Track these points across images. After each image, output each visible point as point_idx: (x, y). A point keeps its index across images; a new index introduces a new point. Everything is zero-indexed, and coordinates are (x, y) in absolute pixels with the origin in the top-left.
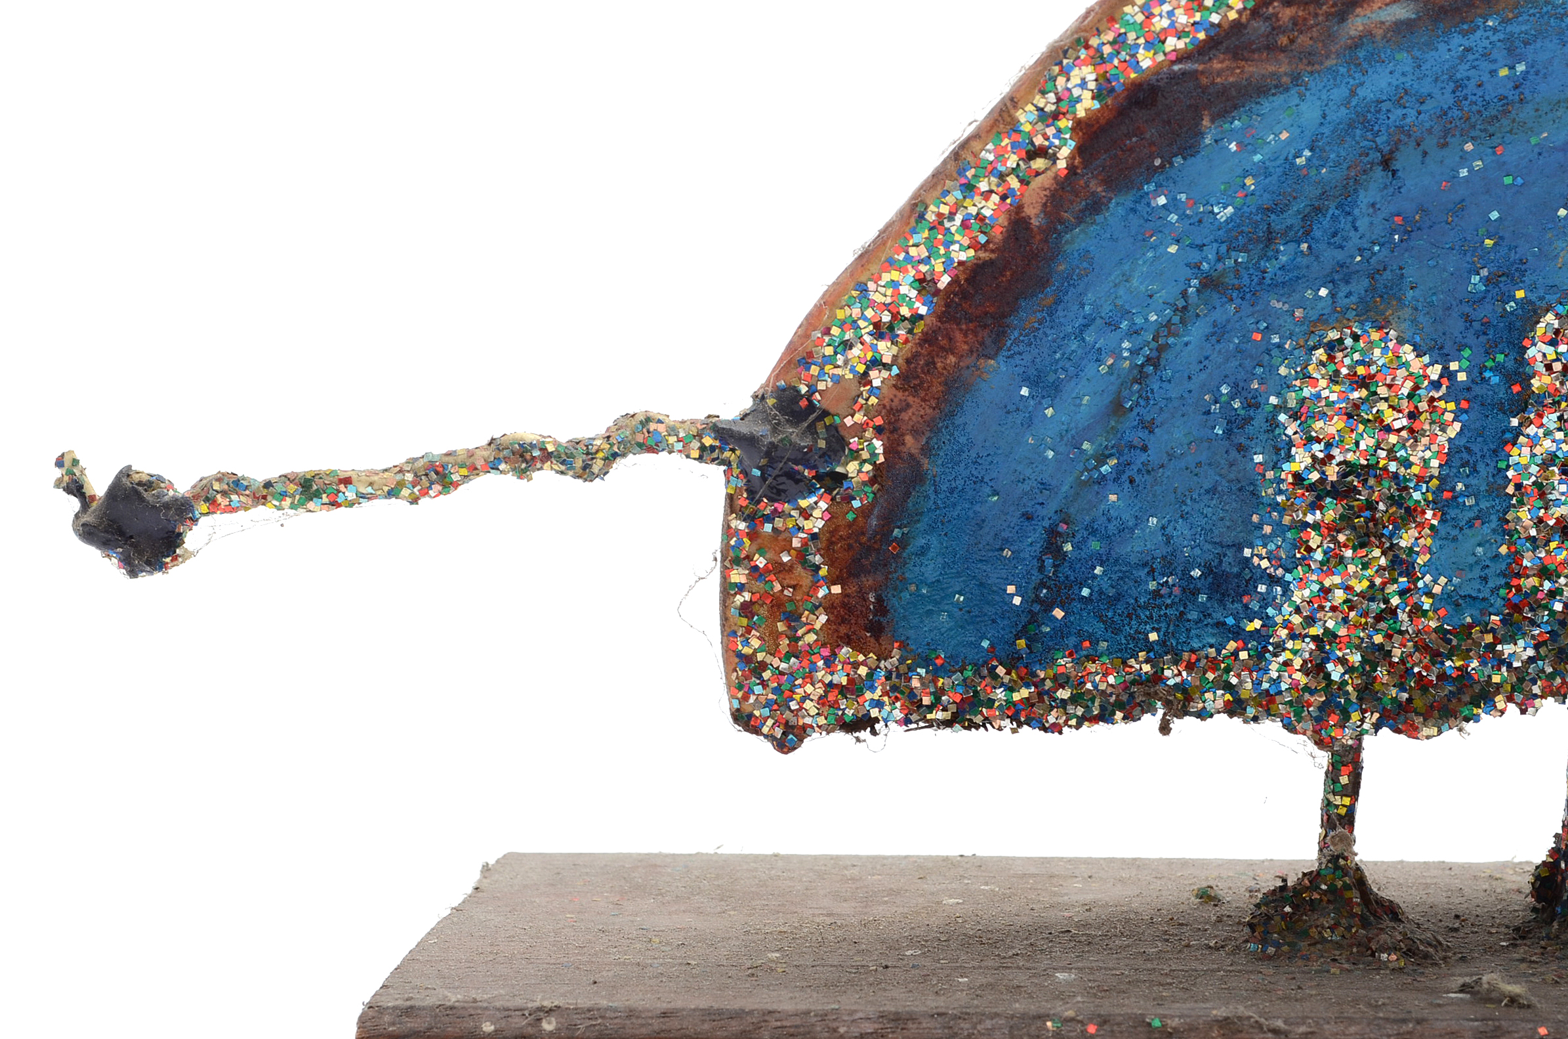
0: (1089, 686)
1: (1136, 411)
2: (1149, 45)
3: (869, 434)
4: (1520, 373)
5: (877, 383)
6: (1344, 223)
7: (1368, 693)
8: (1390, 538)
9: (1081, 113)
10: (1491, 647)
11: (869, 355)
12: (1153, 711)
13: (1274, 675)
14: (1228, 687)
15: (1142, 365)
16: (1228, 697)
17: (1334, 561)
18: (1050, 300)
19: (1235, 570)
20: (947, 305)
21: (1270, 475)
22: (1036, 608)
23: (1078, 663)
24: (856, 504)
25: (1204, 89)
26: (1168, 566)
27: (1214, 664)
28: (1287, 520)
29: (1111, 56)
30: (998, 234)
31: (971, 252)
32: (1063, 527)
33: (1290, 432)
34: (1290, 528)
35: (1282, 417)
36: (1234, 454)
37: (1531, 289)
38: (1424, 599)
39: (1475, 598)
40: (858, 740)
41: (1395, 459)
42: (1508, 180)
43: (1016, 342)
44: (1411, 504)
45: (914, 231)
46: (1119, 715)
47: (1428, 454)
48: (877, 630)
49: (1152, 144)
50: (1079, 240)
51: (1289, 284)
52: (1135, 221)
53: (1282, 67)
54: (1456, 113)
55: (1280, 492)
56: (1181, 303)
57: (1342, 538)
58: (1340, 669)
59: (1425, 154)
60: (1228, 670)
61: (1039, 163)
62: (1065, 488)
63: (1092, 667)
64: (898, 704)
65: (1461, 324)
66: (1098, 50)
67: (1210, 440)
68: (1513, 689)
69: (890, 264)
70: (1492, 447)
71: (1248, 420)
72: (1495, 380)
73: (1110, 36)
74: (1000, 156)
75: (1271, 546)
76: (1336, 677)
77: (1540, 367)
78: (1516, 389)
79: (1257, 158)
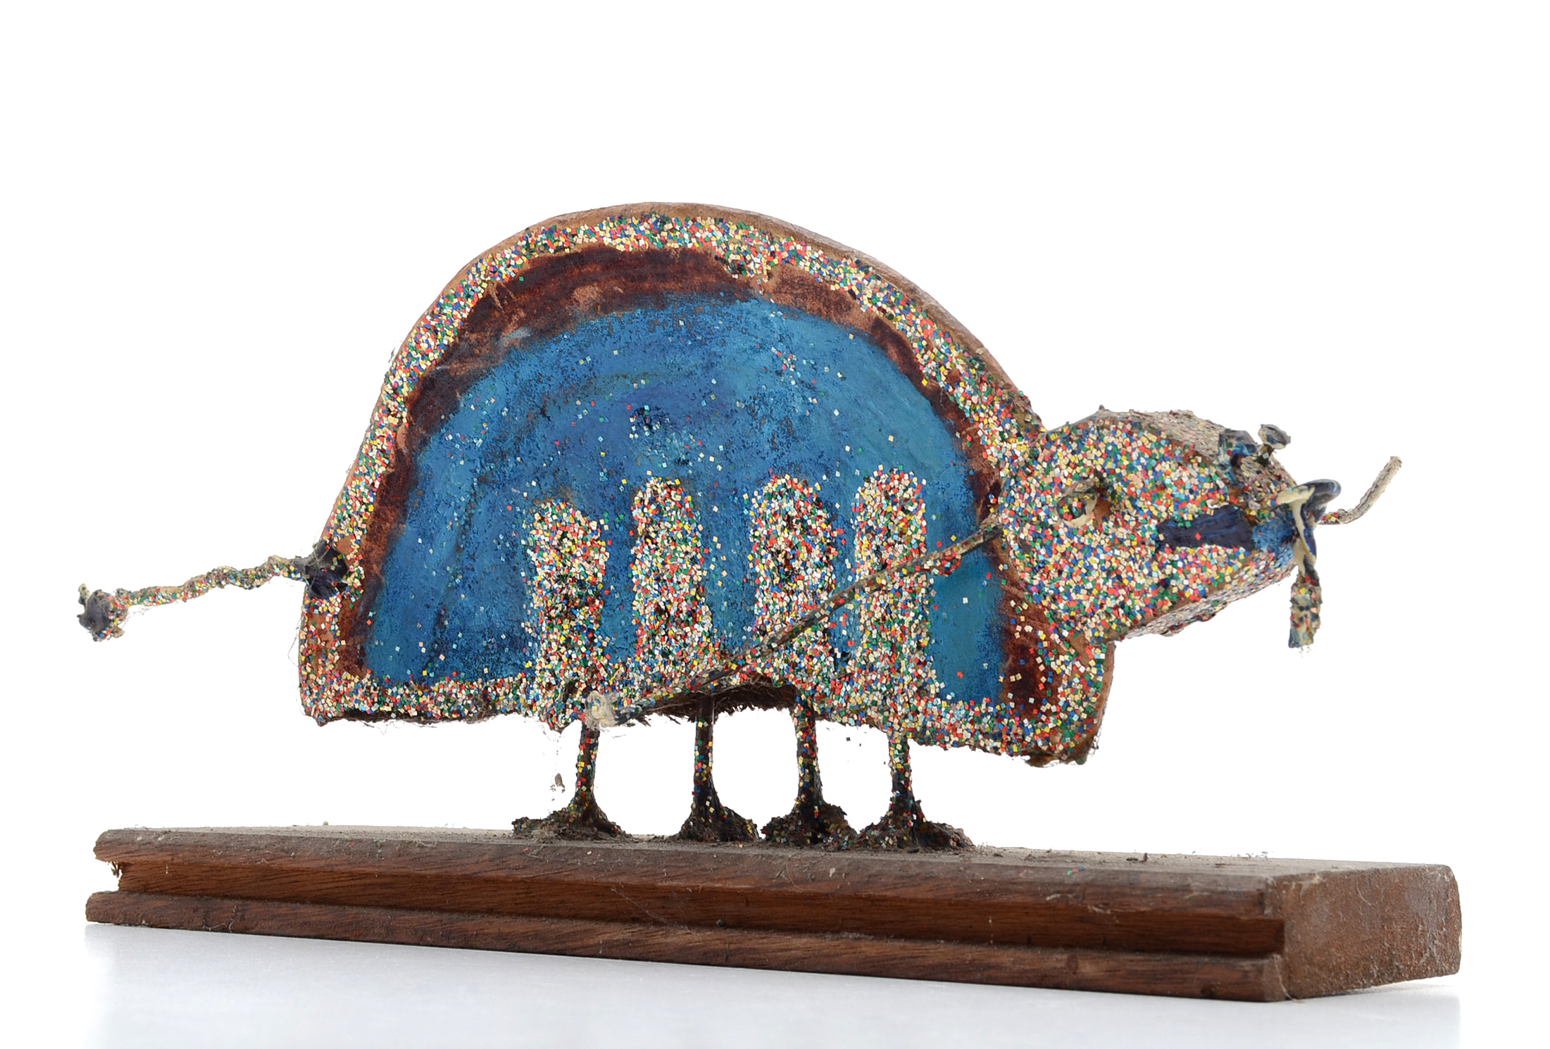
1: (466, 549)
2: (423, 357)
3: (357, 563)
4: (631, 525)
5: (358, 537)
6: (533, 446)
9: (405, 394)
11: (355, 524)
13: (536, 691)
14: (515, 697)
15: (464, 525)
16: (515, 702)
18: (420, 492)
19: (519, 634)
20: (381, 497)
21: (529, 582)
22: (433, 654)
24: (353, 599)
25: (452, 378)
26: (491, 633)
29: (409, 364)
30: (392, 458)
31: (385, 469)
32: (443, 612)
33: (533, 559)
34: (537, 611)
35: (529, 551)
36: (512, 572)
37: (628, 478)
38: (598, 649)
39: (623, 649)
41: (580, 573)
43: (411, 514)
44: (586, 596)
47: (595, 570)
49: (439, 408)
50: (424, 460)
51: (517, 480)
52: (443, 448)
53: (481, 365)
54: (566, 385)
55: (534, 592)
56: (473, 491)
59: (559, 407)
60: (515, 688)
61: (395, 421)
62: (442, 591)
63: (456, 686)
65: (600, 499)
66: (403, 361)
67: (500, 564)
69: (354, 476)
70: (625, 566)
71: (514, 553)
72: (621, 528)
73: (405, 354)
74: (381, 418)
75: (532, 621)
78: (631, 533)
79: (485, 413)
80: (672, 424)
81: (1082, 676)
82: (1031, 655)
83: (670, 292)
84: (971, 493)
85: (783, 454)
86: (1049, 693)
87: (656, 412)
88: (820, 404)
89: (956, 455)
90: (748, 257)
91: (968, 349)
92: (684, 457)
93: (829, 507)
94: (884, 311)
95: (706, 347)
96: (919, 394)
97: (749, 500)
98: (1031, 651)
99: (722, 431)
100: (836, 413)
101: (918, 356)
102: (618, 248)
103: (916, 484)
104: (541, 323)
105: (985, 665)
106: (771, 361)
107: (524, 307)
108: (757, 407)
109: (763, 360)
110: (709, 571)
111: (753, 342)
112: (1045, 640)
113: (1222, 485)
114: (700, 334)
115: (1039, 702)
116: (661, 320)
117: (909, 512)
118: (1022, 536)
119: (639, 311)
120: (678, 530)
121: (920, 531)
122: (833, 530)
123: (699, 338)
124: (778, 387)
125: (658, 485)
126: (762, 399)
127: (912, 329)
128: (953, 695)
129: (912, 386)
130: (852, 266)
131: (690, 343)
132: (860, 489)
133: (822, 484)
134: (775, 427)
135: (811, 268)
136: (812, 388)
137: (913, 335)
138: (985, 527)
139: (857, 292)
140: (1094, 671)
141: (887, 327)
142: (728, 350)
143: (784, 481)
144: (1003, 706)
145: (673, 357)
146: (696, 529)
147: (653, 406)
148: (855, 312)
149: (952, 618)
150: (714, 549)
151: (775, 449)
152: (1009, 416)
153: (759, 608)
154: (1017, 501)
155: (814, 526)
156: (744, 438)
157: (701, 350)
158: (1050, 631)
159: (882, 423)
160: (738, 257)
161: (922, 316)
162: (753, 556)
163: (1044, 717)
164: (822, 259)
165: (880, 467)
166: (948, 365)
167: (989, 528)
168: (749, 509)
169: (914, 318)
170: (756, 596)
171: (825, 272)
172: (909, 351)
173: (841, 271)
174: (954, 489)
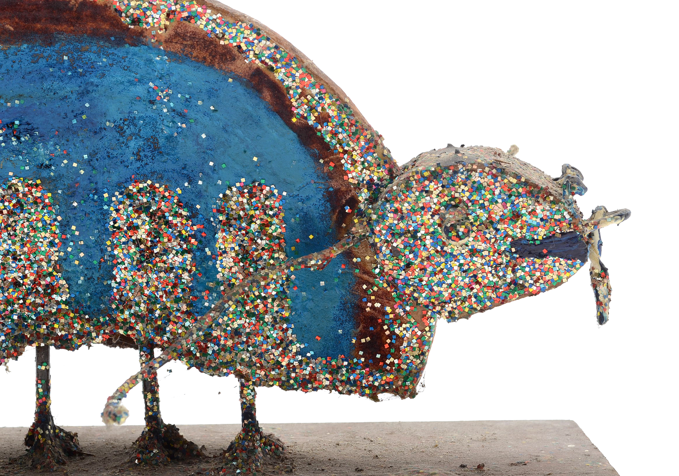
80: (40, 137)
81: (419, 338)
82: (379, 324)
83: (60, 32)
84: (328, 205)
85: (147, 164)
86: (392, 351)
87: (26, 126)
88: (189, 128)
89: (318, 176)
90: (148, 13)
91: (339, 99)
92: (47, 162)
93: (191, 208)
94: (266, 64)
95: (85, 77)
96: (287, 128)
97: (110, 198)
98: (380, 321)
99: (88, 143)
100: (204, 136)
101: (293, 100)
103: (277, 194)
105: (340, 331)
106: (146, 92)
108: (126, 127)
109: (140, 90)
110: (66, 253)
111: (132, 77)
112: (391, 313)
113: (568, 217)
114: (80, 67)
115: (384, 358)
116: (45, 54)
117: (270, 215)
118: (395, 245)
119: (25, 46)
120: (37, 220)
121: (279, 230)
122: (193, 225)
123: (80, 70)
124: (149, 113)
125: (20, 184)
126: (132, 121)
127: (291, 79)
128: (312, 353)
129: (282, 122)
130: (246, 28)
131: (70, 73)
132: (221, 196)
133: (184, 189)
134: (141, 143)
135: (206, 26)
136: (182, 116)
137: (291, 84)
138: (357, 235)
139: (244, 48)
140: (429, 334)
141: (266, 76)
142: (106, 81)
143: (146, 185)
144: (355, 360)
145: (51, 83)
146: (55, 220)
147: (24, 121)
148: (238, 62)
149: (310, 297)
150: (73, 235)
151: (139, 160)
152: (372, 150)
153: (116, 283)
154: (391, 219)
155: (175, 222)
156: (109, 150)
157: (79, 80)
158: (395, 306)
159: (247, 146)
160: (138, 12)
161: (301, 71)
162: (112, 242)
163: (388, 368)
164: (218, 21)
165: (243, 180)
166: (319, 109)
167: (360, 235)
168: (109, 206)
169: (294, 72)
170: (114, 273)
171: (218, 31)
172: (284, 96)
173: (234, 31)
174: (314, 201)
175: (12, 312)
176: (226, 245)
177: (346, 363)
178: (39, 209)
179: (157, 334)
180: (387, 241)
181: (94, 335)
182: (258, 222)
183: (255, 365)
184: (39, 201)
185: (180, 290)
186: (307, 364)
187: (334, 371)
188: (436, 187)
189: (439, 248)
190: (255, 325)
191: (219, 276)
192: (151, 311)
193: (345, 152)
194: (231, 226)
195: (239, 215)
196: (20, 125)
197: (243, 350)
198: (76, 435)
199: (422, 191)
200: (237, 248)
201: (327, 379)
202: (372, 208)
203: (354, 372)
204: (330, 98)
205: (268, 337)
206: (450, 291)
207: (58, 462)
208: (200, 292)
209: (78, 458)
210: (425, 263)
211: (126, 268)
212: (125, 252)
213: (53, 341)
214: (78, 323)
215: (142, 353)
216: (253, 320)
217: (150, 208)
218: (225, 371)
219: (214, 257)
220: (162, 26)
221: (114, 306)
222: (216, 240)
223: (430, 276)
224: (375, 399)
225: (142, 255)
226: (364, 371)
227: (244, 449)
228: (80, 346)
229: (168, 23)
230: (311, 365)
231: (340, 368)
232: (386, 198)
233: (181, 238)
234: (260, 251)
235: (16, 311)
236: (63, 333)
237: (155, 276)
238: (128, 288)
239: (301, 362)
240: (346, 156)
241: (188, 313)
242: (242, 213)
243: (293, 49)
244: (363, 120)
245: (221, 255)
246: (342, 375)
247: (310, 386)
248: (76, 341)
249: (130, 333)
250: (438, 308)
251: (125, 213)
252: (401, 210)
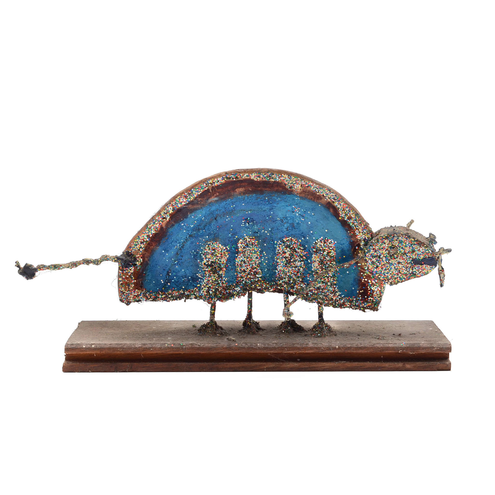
0: (174, 295)
1: (180, 254)
2: (180, 203)
3: (140, 258)
4: (237, 248)
5: (141, 250)
6: (210, 227)
7: (215, 296)
8: (218, 273)
9: (170, 213)
10: (234, 288)
11: (140, 246)
12: (184, 298)
13: (202, 293)
14: (195, 295)
15: (181, 248)
16: (195, 296)
17: (210, 276)
18: (167, 238)
19: (196, 277)
20: (151, 239)
21: (200, 263)
22: (166, 283)
23: (172, 291)
24: (138, 268)
25: (188, 209)
26: (185, 277)
27: (192, 291)
28: (203, 270)
29: (174, 205)
30: (159, 229)
31: (155, 232)
32: (169, 271)
33: (203, 257)
34: (203, 271)
35: (202, 255)
36: (195, 260)
37: (238, 236)
38: (224, 281)
39: (231, 281)
40: (139, 303)
41: (219, 261)
42: (234, 221)
43: (162, 244)
44: (221, 267)
45: (146, 229)
46: (178, 299)
47: (224, 260)
48: (141, 287)
49: (181, 217)
50: (171, 230)
51: (202, 236)
52: (179, 227)
53: (199, 206)
54: (225, 212)
55: (202, 266)
56: (186, 239)
57: (211, 273)
58: (211, 292)
59: (221, 218)
60: (195, 292)
61: (164, 220)
62: (170, 265)
63: (174, 292)
64: (145, 298)
65: (228, 241)
66: (172, 204)
67: (191, 258)
68: (237, 295)
69: (143, 233)
70: (233, 259)
71: (197, 255)
72: (233, 249)
73: (174, 202)
74: (159, 218)
75: (201, 274)
76: (211, 293)
77: (240, 247)
78: (237, 250)
79: (196, 218)
80: (256, 223)
81: (380, 291)
82: (366, 286)
83: (266, 191)
84: (350, 246)
85: (290, 232)
86: (371, 295)
87: (252, 220)
88: (305, 220)
89: (347, 237)
90: (295, 185)
91: (355, 212)
92: (257, 231)
93: (304, 246)
94: (332, 200)
95: (272, 204)
96: (337, 221)
97: (277, 243)
99: (271, 225)
100: (309, 223)
101: (340, 212)
102: (255, 180)
103: (333, 242)
104: (222, 196)
105: (353, 288)
107: (219, 192)
108: (284, 220)
109: (290, 208)
110: (261, 261)
111: (287, 204)
112: (370, 283)
113: (430, 252)
114: (271, 201)
115: (368, 297)
116: (260, 197)
117: (330, 249)
118: (373, 260)
119: (254, 195)
120: (253, 250)
121: (334, 254)
122: (304, 252)
123: (271, 202)
124: (292, 215)
125: (248, 238)
126: (286, 218)
127: (340, 205)
128: (344, 295)
129: (336, 219)
130: (326, 190)
131: (267, 203)
132: (314, 242)
133: (302, 240)
134: (289, 225)
135: (313, 189)
136: (303, 216)
137: (339, 207)
138: (360, 257)
139: (325, 195)
140: (383, 290)
141: (331, 204)
142: (279, 205)
143: (289, 239)
144: (358, 298)
145: (261, 206)
146: (258, 250)
147: (251, 218)
148: (323, 200)
149: (343, 277)
150: (264, 255)
151: (287, 230)
152: (366, 229)
153: (278, 271)
154: (372, 252)
155: (298, 251)
156: (278, 227)
157: (270, 205)
158: (372, 280)
159: (324, 227)
160: (292, 185)
161: (343, 203)
162: (277, 257)
163: (369, 301)
164: (317, 187)
165: (322, 237)
166: (349, 215)
167: (361, 257)
168: (276, 245)
169: (341, 203)
170: (277, 268)
171: (317, 190)
172: (337, 210)
173: (322, 190)
174: (345, 245)
175: (243, 280)
176: (316, 259)
177: (355, 299)
178: (253, 246)
179: (292, 289)
180: (370, 259)
181: (270, 288)
182: (327, 251)
183: (324, 299)
184: (253, 244)
185: (299, 274)
186: (342, 299)
187: (351, 302)
188: (387, 241)
189: (388, 261)
190: (324, 286)
191: (313, 269)
192: (289, 281)
193: (357, 229)
194: (317, 253)
195: (320, 249)
196: (250, 219)
197: (321, 294)
198: (259, 322)
199: (382, 243)
200: (319, 260)
201: (348, 304)
202: (365, 248)
203: (357, 302)
204: (352, 211)
205: (329, 290)
206: (391, 275)
207: (257, 331)
208: (306, 274)
209: (261, 330)
210: (383, 266)
211: (281, 266)
212: (281, 261)
213: (256, 291)
214: (265, 284)
215: (285, 295)
216: (324, 284)
217: (290, 246)
218: (314, 301)
219: (311, 263)
220: (299, 189)
221: (277, 279)
222: (312, 257)
223: (385, 270)
224: (365, 311)
225: (287, 262)
226: (361, 302)
227: (320, 328)
228: (265, 292)
229: (301, 188)
230: (343, 300)
231: (353, 301)
232: (370, 245)
233: (300, 256)
234: (327, 261)
235: (244, 280)
236: (260, 288)
237: (291, 269)
238: (282, 273)
239: (340, 299)
240: (357, 230)
241: (302, 282)
242: (321, 248)
243: (341, 196)
244: (363, 218)
245: (314, 262)
246: (354, 303)
247: (343, 306)
248: (264, 291)
249: (282, 288)
250: (387, 281)
251: (282, 248)
252: (375, 248)
